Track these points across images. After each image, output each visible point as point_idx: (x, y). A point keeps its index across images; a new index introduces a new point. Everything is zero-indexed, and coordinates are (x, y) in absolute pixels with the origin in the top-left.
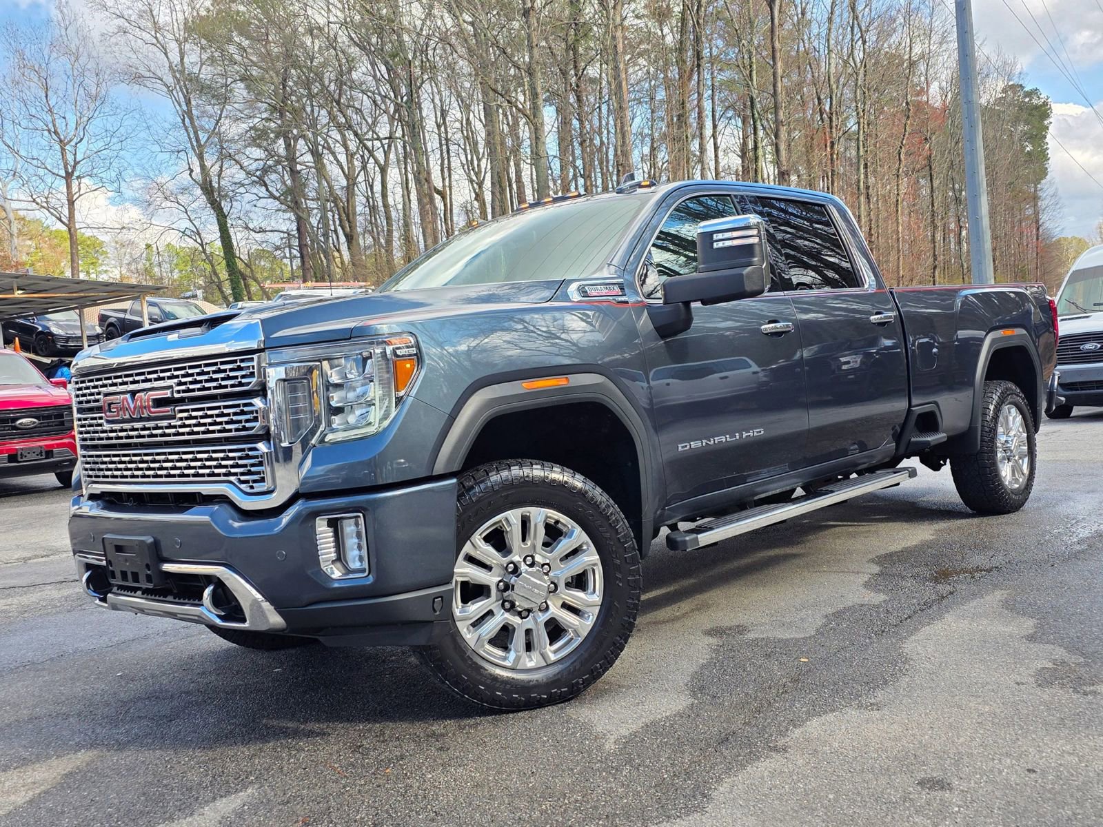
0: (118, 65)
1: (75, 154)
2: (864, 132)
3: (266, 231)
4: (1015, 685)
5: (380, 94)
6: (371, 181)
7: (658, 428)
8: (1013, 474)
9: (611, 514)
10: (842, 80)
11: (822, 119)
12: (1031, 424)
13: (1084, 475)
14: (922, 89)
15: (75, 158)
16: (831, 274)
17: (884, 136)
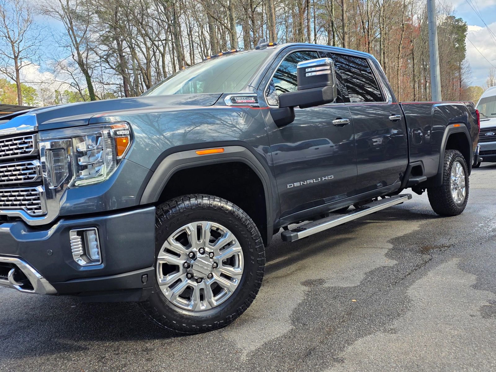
0: (38, 6)
1: (19, 48)
2: (383, 37)
3: (110, 84)
4: (470, 317)
5: (160, 19)
6: (157, 60)
7: (276, 176)
8: (458, 196)
9: (248, 224)
10: (373, 14)
11: (364, 32)
12: (467, 171)
13: (490, 196)
14: (410, 18)
15: (19, 49)
16: (369, 97)
17: (392, 40)
